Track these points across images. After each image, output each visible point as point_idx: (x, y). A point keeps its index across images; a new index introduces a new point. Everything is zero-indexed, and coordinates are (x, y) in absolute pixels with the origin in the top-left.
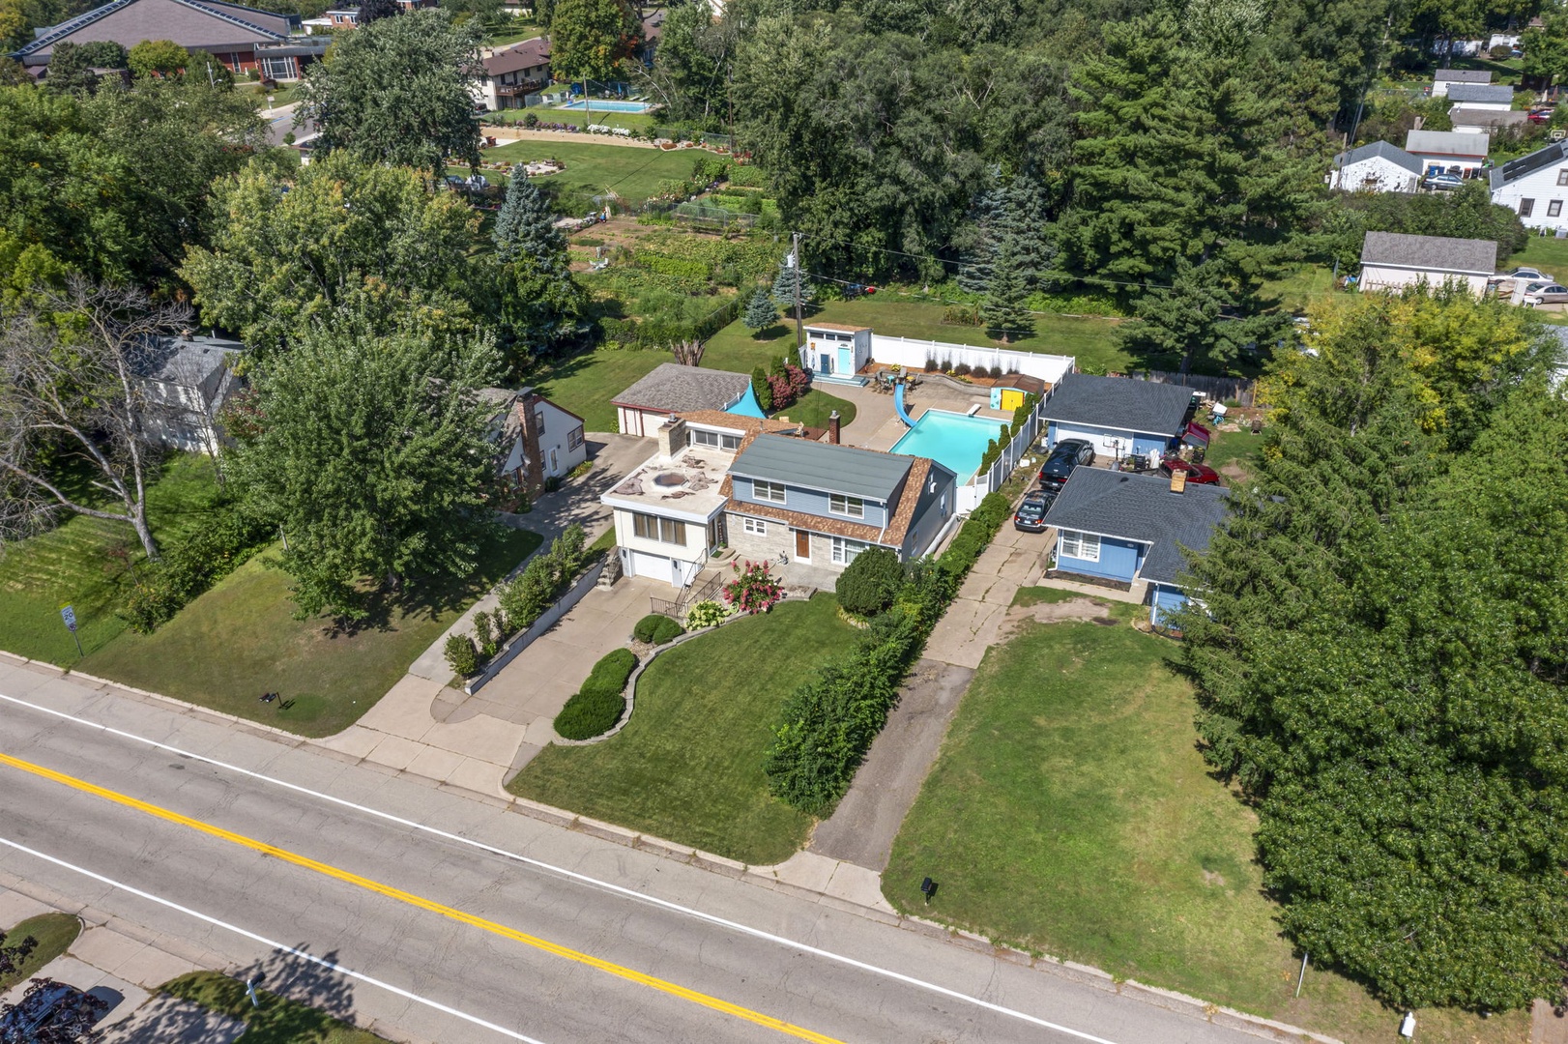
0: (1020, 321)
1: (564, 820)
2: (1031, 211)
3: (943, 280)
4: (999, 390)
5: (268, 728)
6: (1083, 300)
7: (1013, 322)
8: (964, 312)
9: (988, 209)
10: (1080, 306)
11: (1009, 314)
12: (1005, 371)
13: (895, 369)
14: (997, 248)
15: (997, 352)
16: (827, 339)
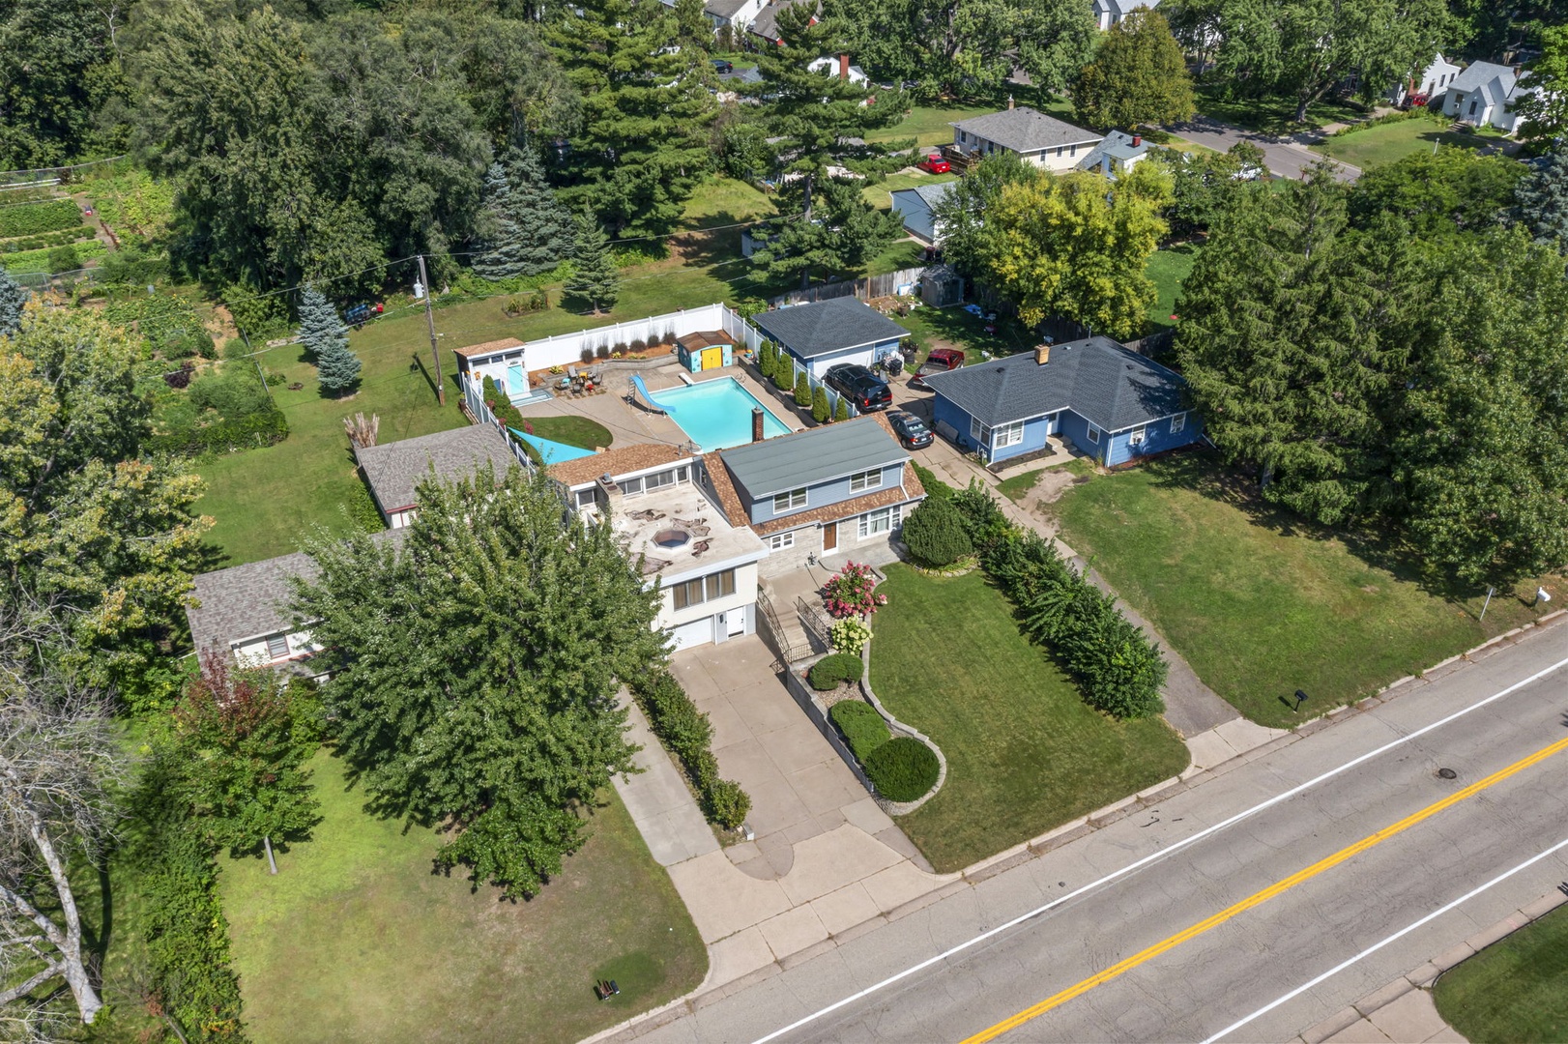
1: (1021, 854)
4: (698, 352)
5: (625, 1024)
12: (661, 336)
13: (553, 372)
14: (514, 227)
15: (651, 320)
16: (493, 362)
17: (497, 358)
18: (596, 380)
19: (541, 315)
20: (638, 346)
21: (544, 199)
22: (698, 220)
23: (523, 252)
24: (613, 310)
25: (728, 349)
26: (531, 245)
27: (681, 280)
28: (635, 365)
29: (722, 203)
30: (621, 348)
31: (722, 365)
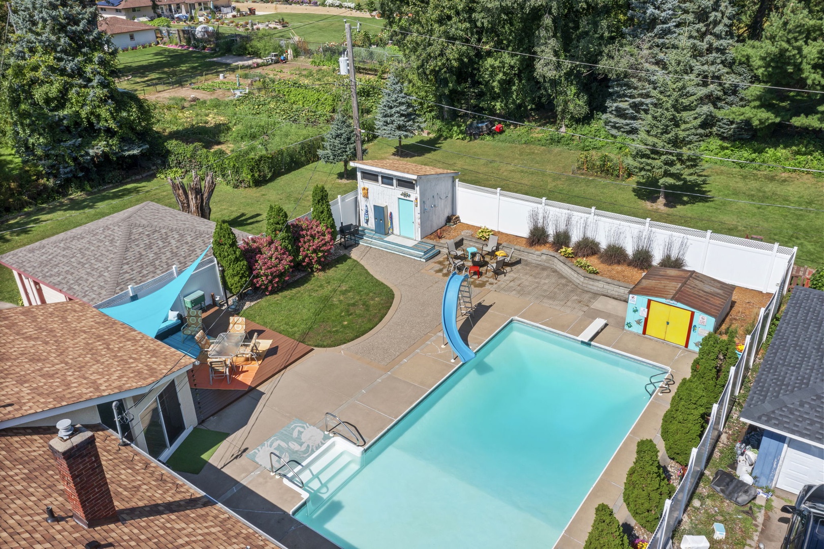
0: (688, 175)
2: (716, 23)
3: (586, 120)
4: (644, 299)
6: (781, 152)
7: (677, 176)
8: (605, 159)
9: (654, 21)
10: (777, 160)
11: (672, 164)
12: (658, 257)
15: (647, 224)
16: (383, 183)
17: (387, 180)
25: (705, 321)
30: (592, 247)
31: (687, 346)
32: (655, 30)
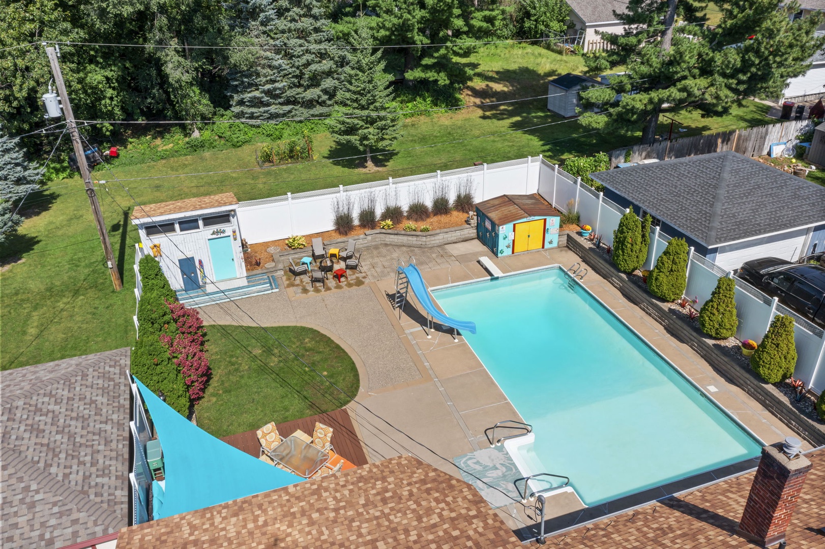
4: (509, 226)
8: (293, 145)
12: (452, 199)
13: (291, 245)
14: (279, 61)
15: (439, 176)
16: (182, 230)
17: (189, 224)
18: (351, 262)
19: (300, 166)
20: (418, 211)
21: (317, 30)
22: (497, 73)
23: (289, 93)
24: (390, 164)
25: (554, 222)
26: (300, 86)
27: (477, 133)
28: (413, 240)
29: (520, 61)
30: (393, 214)
31: (543, 247)
32: (260, 19)
